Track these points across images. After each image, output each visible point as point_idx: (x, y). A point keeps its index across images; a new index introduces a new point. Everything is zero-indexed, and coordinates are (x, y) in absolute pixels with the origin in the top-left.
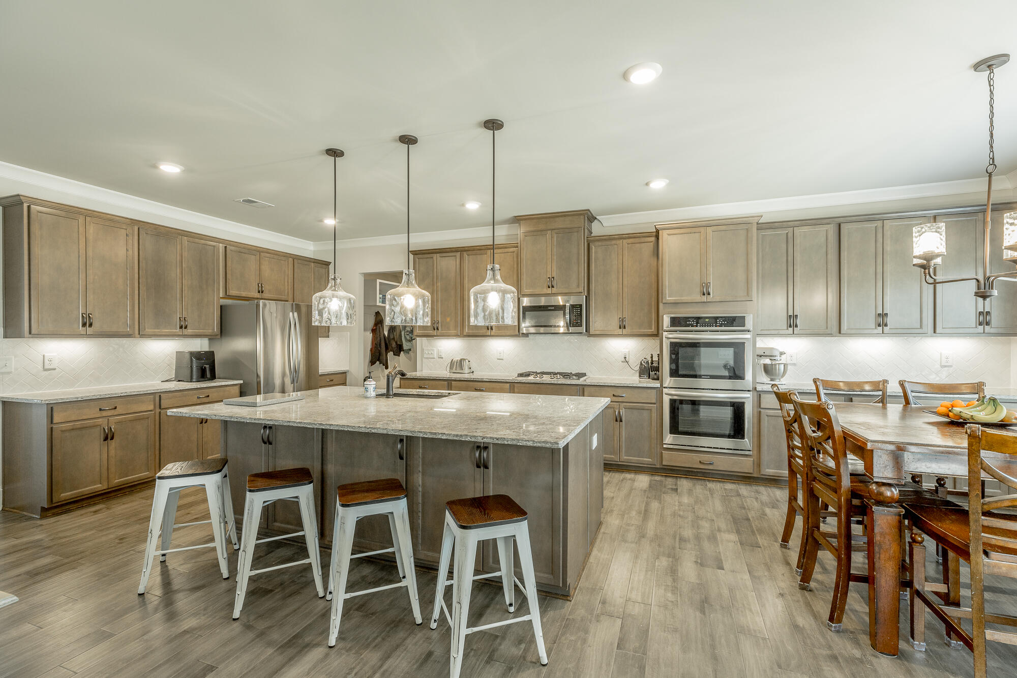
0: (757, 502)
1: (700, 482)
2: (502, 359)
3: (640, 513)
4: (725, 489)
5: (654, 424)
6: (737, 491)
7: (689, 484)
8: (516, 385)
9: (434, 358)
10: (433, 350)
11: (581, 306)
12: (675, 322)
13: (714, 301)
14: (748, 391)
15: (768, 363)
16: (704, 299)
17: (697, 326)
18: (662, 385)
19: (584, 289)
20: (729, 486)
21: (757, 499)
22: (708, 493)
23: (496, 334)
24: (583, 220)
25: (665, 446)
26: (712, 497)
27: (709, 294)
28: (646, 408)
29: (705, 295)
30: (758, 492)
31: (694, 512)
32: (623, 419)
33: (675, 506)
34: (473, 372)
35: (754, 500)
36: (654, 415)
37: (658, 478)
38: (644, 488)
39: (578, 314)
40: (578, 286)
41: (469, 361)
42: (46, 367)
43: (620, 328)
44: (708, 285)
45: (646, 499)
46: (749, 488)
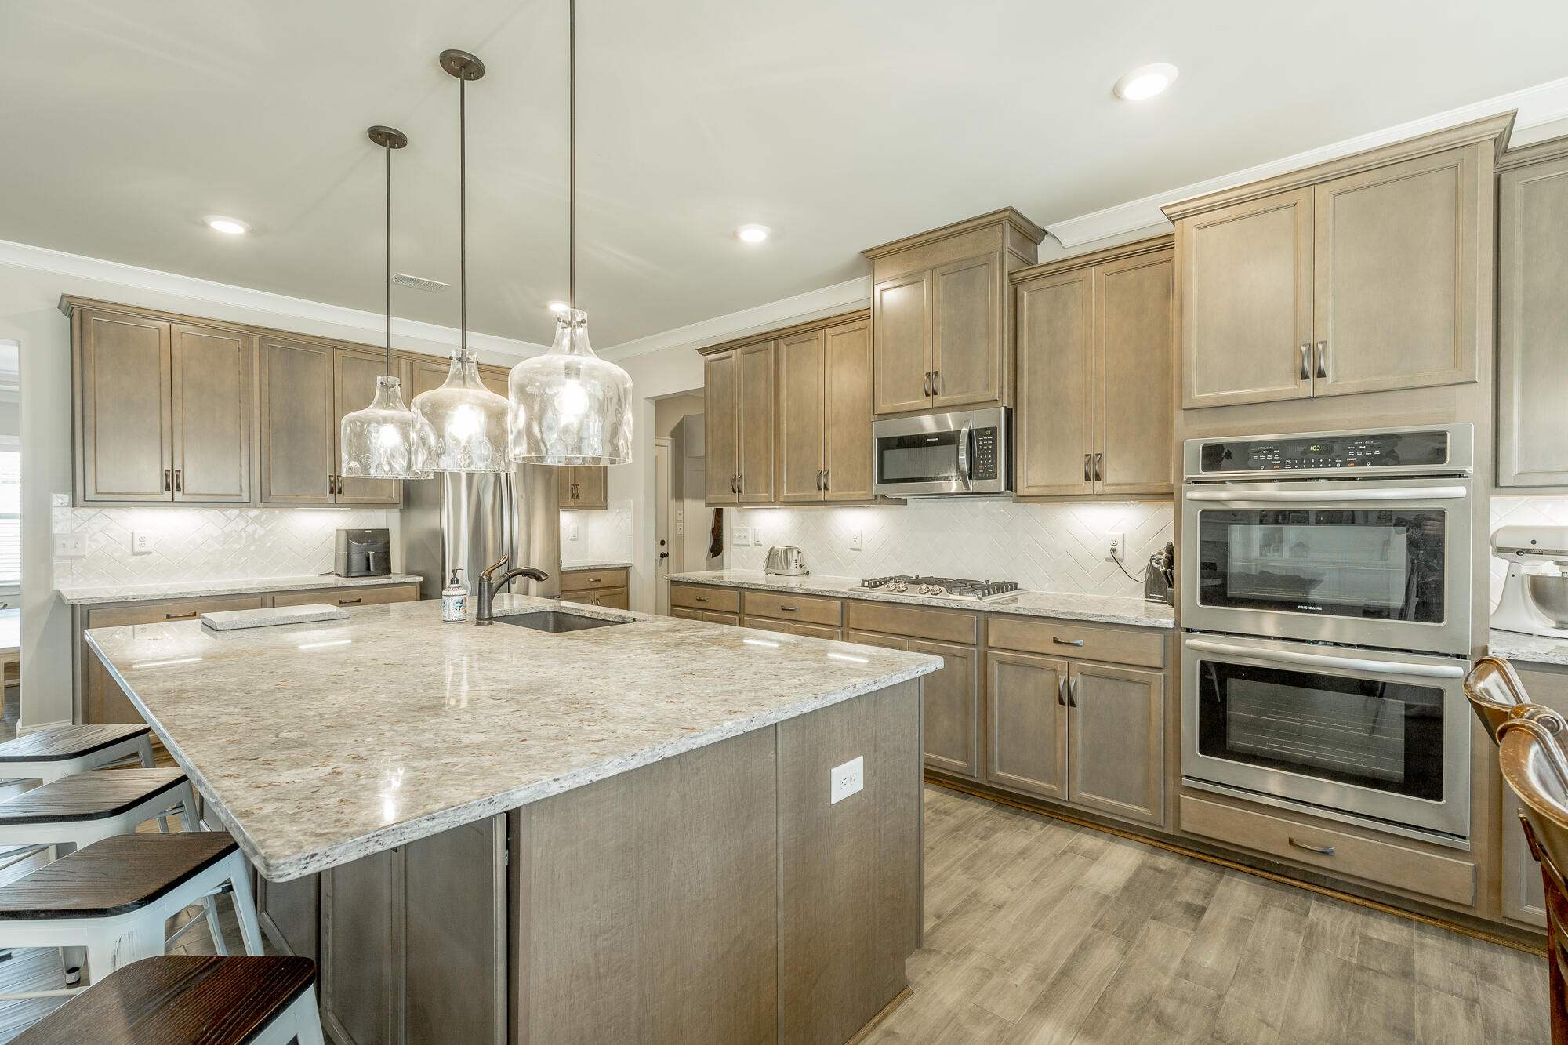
0: (1470, 1014)
1: (1289, 898)
2: (859, 550)
3: (1040, 977)
4: (1366, 940)
5: (1157, 721)
6: (1408, 958)
7: (1252, 898)
8: (852, 604)
9: (749, 546)
10: (746, 531)
11: (994, 431)
12: (1215, 456)
13: (1338, 392)
14: (1458, 656)
15: (1550, 574)
16: (1306, 388)
17: (1282, 466)
18: (1178, 623)
19: (1001, 393)
20: (1386, 930)
21: (1472, 1002)
22: (1300, 943)
23: (834, 499)
24: (999, 235)
25: (1186, 782)
26: (1306, 961)
27: (1321, 374)
28: (1138, 678)
29: (1307, 377)
30: (1486, 975)
31: (1215, 1013)
32: (1079, 700)
33: (1165, 973)
34: (808, 574)
35: (1459, 1007)
36: (1158, 699)
37: (1165, 862)
38: (1108, 889)
39: (988, 449)
40: (987, 387)
41: (799, 553)
42: (137, 549)
43: (1087, 478)
44: (1314, 353)
45: (1089, 928)
46: (1455, 948)
